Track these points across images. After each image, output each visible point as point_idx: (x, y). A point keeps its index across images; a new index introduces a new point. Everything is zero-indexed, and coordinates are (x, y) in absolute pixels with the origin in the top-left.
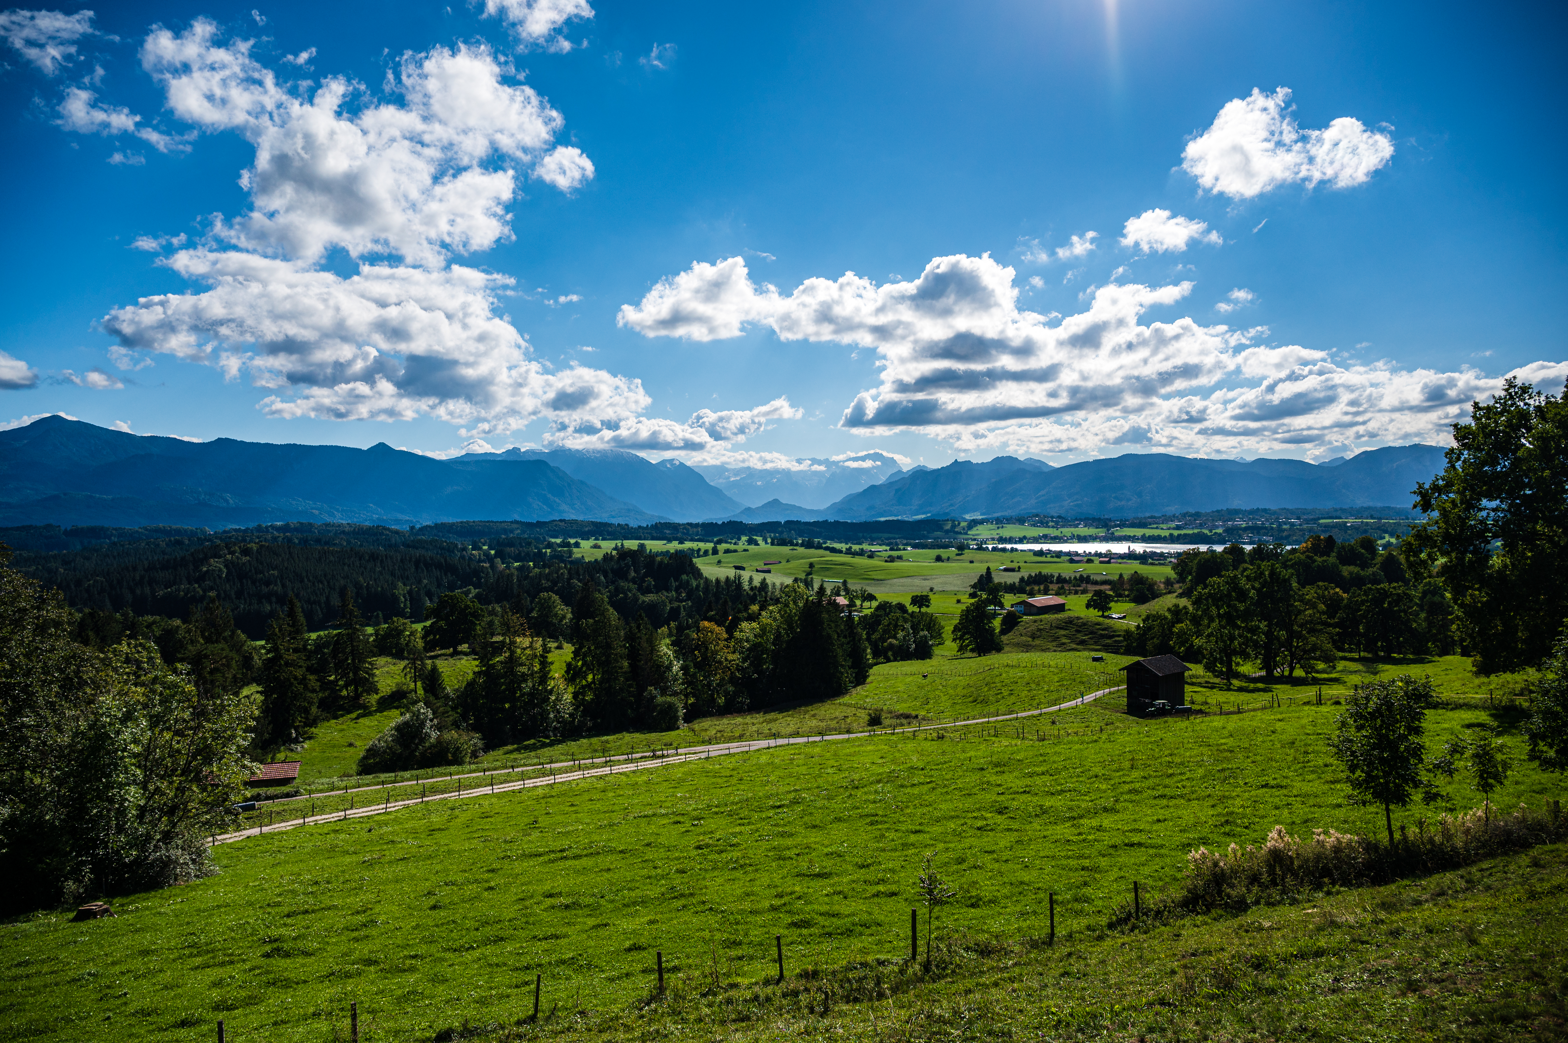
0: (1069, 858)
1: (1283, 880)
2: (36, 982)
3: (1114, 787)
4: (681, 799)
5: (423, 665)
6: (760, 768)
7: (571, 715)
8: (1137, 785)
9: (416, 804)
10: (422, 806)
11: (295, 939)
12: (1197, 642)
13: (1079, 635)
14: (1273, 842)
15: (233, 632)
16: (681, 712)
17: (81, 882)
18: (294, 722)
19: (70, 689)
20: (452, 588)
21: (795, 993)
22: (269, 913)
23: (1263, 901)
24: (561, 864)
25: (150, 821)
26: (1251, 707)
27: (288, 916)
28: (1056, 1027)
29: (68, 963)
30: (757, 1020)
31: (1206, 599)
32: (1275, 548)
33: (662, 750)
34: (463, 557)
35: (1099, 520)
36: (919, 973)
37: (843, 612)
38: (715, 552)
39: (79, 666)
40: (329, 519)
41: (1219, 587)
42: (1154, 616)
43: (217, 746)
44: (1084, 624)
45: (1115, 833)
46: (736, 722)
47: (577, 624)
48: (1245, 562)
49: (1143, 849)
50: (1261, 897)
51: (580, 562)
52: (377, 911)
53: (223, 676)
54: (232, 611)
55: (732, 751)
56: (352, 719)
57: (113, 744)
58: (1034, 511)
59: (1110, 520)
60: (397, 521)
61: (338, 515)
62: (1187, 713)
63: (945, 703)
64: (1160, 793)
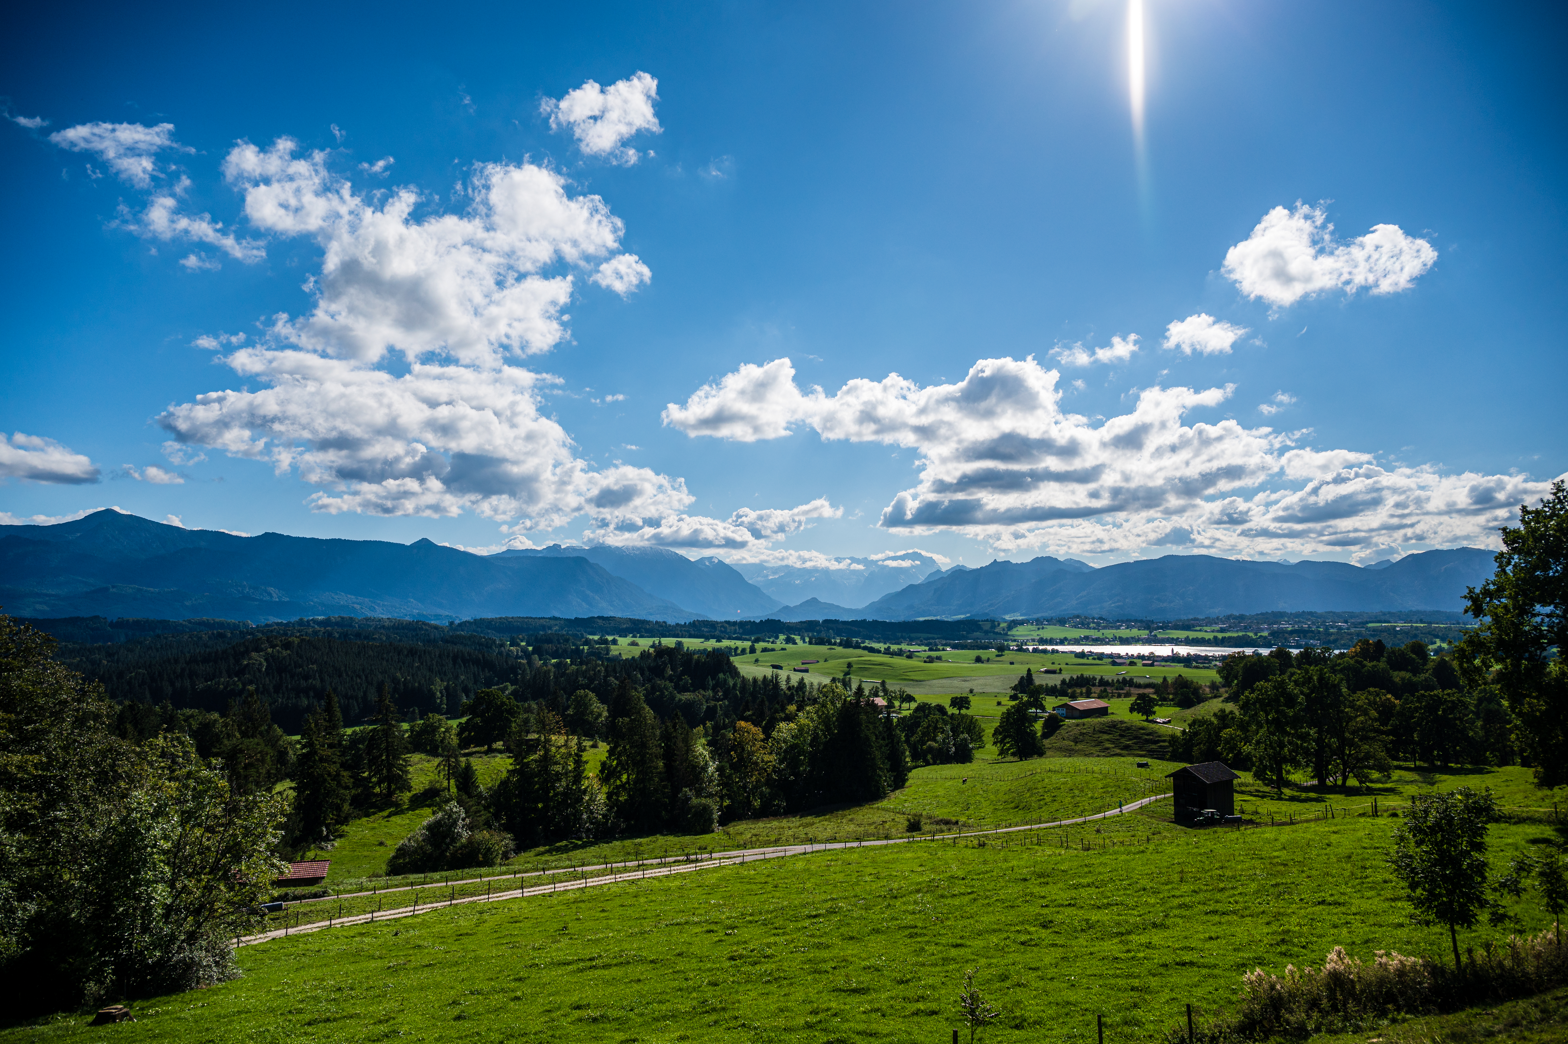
0: (1117, 977)
1: (1344, 1005)
3: (1163, 901)
4: (715, 906)
5: (457, 762)
6: (795, 874)
7: (604, 816)
8: (1187, 900)
9: (445, 907)
10: (451, 909)
12: (1247, 748)
13: (1123, 740)
14: (1333, 964)
15: (270, 727)
16: (716, 815)
17: (102, 983)
18: (325, 819)
19: (105, 784)
20: (489, 684)
22: (290, 1021)
23: (1323, 1028)
24: (591, 974)
25: (176, 921)
26: (1303, 817)
27: (309, 1024)
31: (1254, 704)
32: (1323, 652)
33: (696, 854)
34: (500, 653)
35: (1141, 621)
37: (881, 713)
38: (753, 650)
39: (114, 760)
40: (370, 614)
41: (1266, 691)
42: (1200, 721)
43: (246, 843)
44: (1128, 729)
45: (1165, 951)
46: (772, 826)
47: (613, 722)
48: (1292, 666)
49: (1196, 969)
50: (1321, 1024)
51: (617, 659)
52: (400, 1020)
53: (257, 772)
54: (270, 705)
55: (767, 856)
56: (384, 817)
57: (143, 840)
58: (1076, 612)
59: (1152, 622)
60: (438, 617)
61: (379, 610)
62: (1237, 823)
63: (986, 809)
64: (1211, 908)
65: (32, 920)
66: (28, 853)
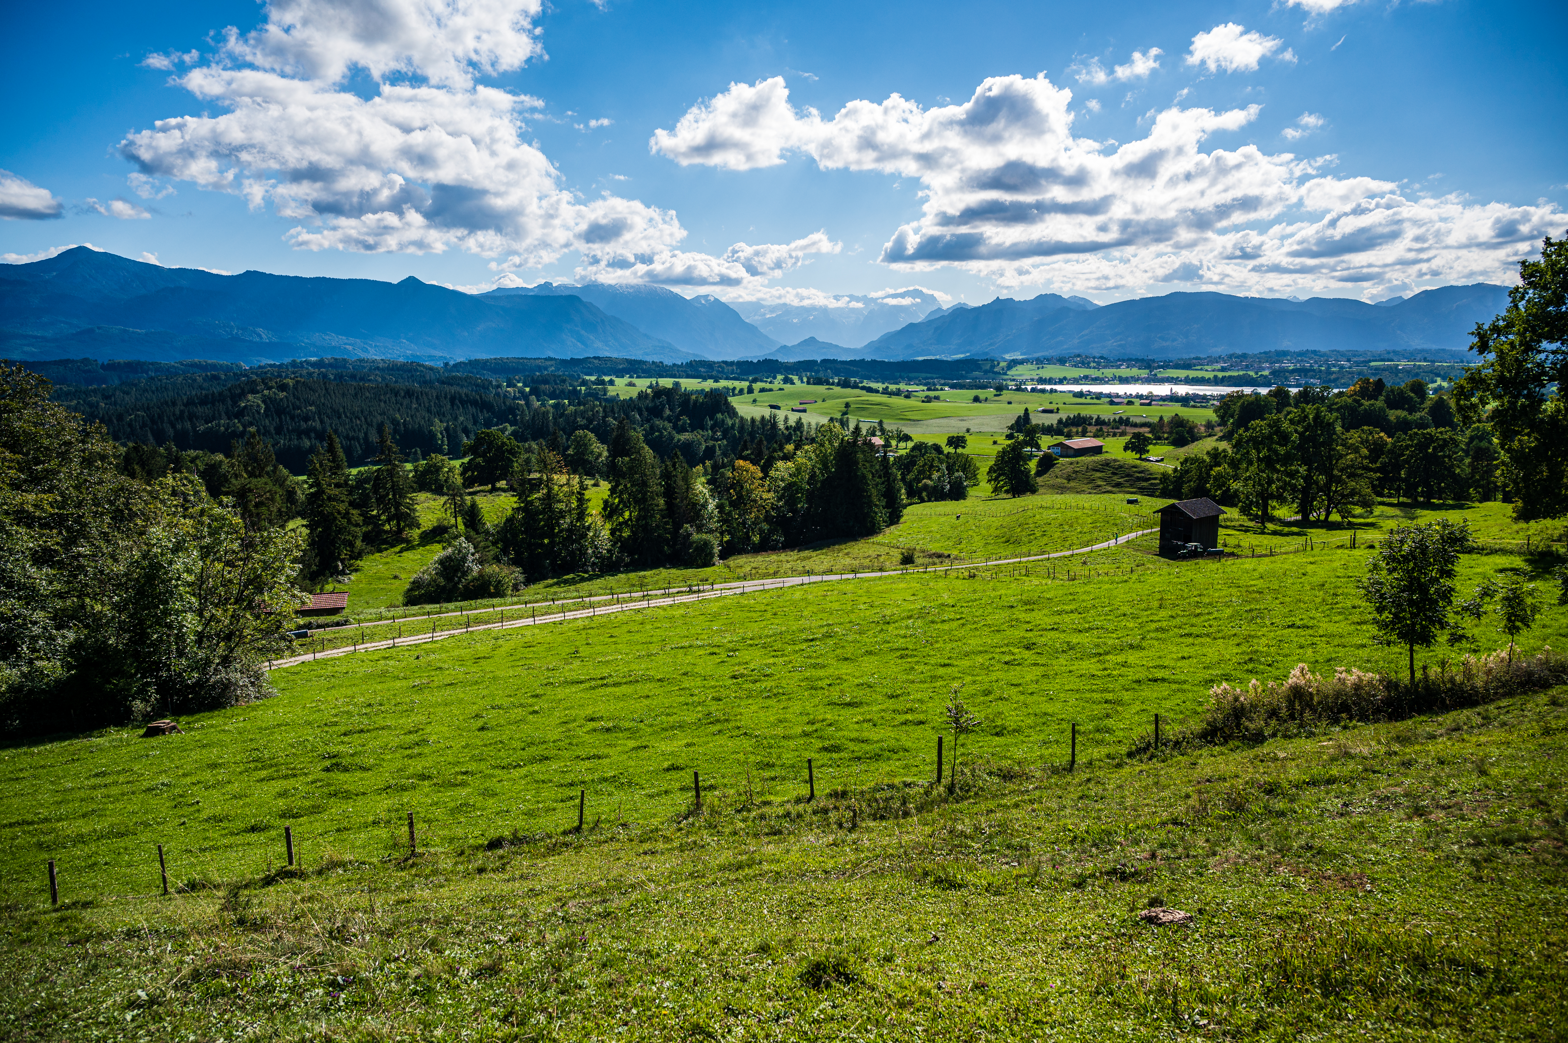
0: (1093, 691)
1: (1301, 714)
2: (114, 791)
3: (1141, 626)
4: (717, 632)
5: (463, 500)
6: (794, 604)
7: (609, 551)
8: (1164, 624)
9: (462, 634)
10: (468, 635)
11: (352, 755)
12: (1235, 485)
13: (1115, 478)
14: (1295, 679)
15: (275, 467)
16: (717, 550)
17: (148, 701)
18: (339, 554)
19: (121, 521)
20: (488, 425)
21: (825, 811)
22: (327, 732)
23: (1280, 734)
24: (602, 691)
25: (209, 647)
26: (1283, 550)
27: (345, 734)
28: (1072, 842)
29: (142, 775)
30: (789, 834)
31: (1247, 442)
32: (1322, 391)
33: (698, 585)
34: (498, 394)
35: (1143, 360)
36: (944, 795)
37: (878, 452)
38: (750, 391)
39: (127, 499)
40: (363, 355)
41: (1261, 430)
42: (1192, 459)
43: (266, 576)
44: (1121, 467)
45: (1140, 669)
46: (771, 560)
47: (613, 462)
48: (1289, 405)
49: (1166, 684)
50: (1278, 730)
51: (614, 400)
52: (428, 731)
53: (269, 510)
54: (273, 446)
55: (766, 587)
56: (396, 553)
57: (166, 573)
58: (1077, 352)
59: (1154, 361)
60: (431, 358)
61: (372, 351)
62: (1220, 555)
63: (977, 542)
64: (1186, 631)
65: (71, 646)
66: (57, 586)
